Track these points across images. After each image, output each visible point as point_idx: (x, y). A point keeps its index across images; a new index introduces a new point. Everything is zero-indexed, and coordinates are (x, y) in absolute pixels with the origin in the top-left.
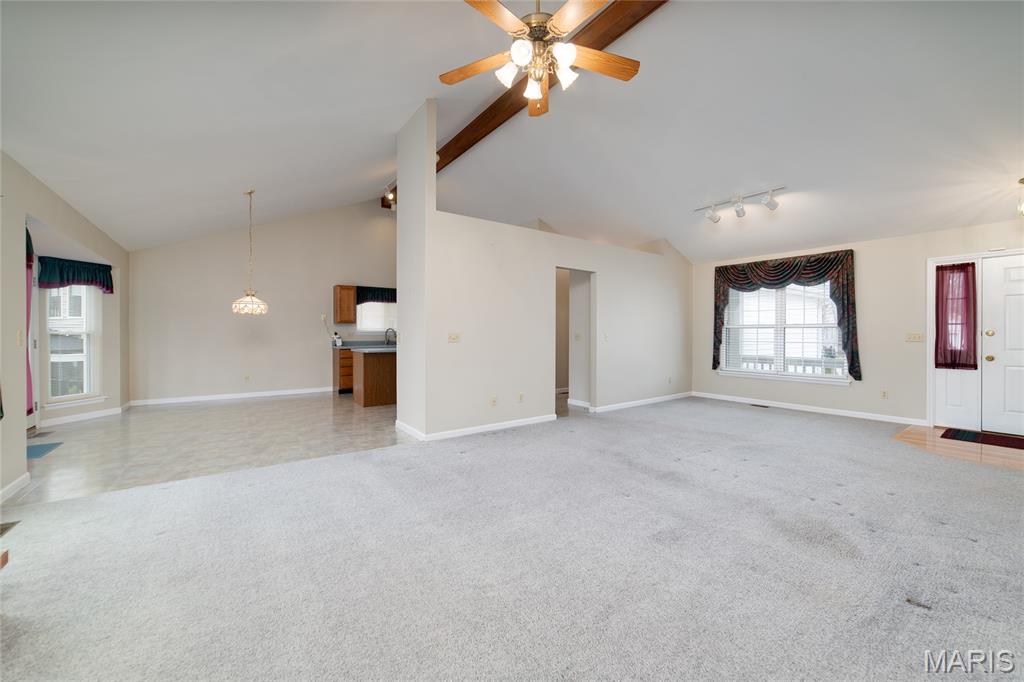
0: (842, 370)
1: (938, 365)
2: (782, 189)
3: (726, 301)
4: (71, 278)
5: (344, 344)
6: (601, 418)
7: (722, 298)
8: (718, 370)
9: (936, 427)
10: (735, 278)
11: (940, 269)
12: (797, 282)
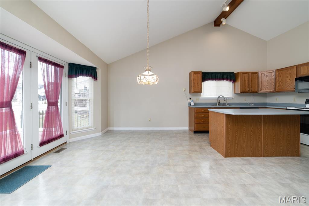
4: (80, 73)
5: (195, 104)
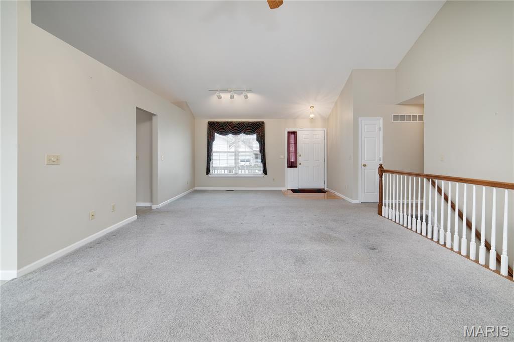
0: (261, 172)
1: (288, 167)
2: (250, 91)
3: (213, 139)
6: (158, 211)
7: (212, 138)
8: (209, 175)
9: (288, 189)
10: (218, 128)
11: (288, 133)
12: (245, 133)
